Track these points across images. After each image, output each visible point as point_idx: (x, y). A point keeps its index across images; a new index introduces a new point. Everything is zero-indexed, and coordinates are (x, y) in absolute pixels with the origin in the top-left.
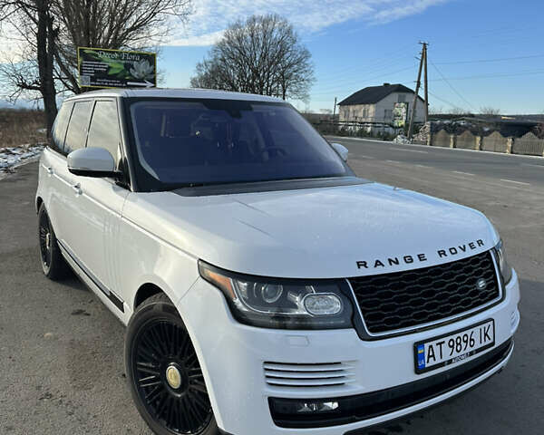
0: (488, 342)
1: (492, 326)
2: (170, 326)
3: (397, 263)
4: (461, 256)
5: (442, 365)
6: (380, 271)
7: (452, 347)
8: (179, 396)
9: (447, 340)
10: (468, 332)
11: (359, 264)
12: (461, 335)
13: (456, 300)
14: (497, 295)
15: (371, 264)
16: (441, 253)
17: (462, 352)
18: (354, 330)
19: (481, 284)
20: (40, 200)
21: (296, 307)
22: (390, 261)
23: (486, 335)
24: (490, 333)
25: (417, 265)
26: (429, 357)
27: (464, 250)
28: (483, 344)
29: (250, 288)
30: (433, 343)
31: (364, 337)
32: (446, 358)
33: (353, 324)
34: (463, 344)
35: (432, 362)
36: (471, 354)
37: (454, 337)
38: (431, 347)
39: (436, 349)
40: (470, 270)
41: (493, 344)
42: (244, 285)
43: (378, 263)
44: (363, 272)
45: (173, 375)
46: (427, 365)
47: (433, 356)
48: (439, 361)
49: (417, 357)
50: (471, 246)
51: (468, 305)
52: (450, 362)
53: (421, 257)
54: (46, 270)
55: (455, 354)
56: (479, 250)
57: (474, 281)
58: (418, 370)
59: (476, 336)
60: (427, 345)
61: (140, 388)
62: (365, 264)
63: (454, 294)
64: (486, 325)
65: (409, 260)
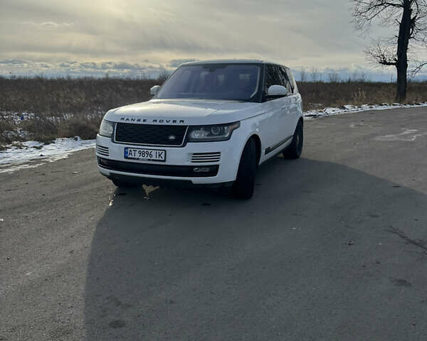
4: (165, 123)
7: (140, 153)
9: (138, 150)
10: (150, 151)
12: (145, 150)
13: (153, 139)
14: (181, 144)
16: (155, 120)
17: (145, 157)
19: (172, 137)
24: (162, 156)
25: (141, 122)
26: (130, 154)
27: (168, 122)
28: (158, 159)
30: (132, 150)
31: (113, 141)
32: (137, 157)
33: (112, 137)
37: (141, 150)
39: (133, 152)
40: (167, 130)
41: (164, 161)
46: (129, 157)
50: (174, 121)
51: (159, 142)
53: (145, 120)
55: (141, 157)
56: (177, 124)
57: (169, 135)
59: (154, 153)
60: (129, 149)
62: (123, 119)
64: (161, 151)
65: (139, 120)
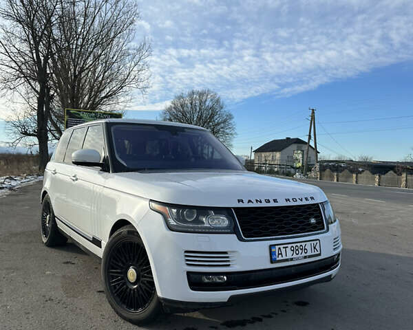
0: (316, 253)
1: (318, 244)
2: (131, 244)
3: (261, 202)
4: (299, 203)
5: (287, 260)
6: (251, 205)
7: (293, 250)
8: (135, 287)
9: (289, 246)
10: (303, 244)
11: (239, 201)
12: (299, 245)
13: (296, 226)
14: (323, 228)
15: (246, 201)
16: (287, 200)
17: (299, 255)
18: (235, 235)
19: (313, 221)
20: (45, 193)
21: (203, 223)
22: (257, 201)
23: (315, 248)
24: (317, 247)
25: (272, 204)
26: (279, 254)
27: (301, 200)
28: (313, 253)
29: (178, 212)
30: (281, 247)
31: (240, 239)
33: (234, 231)
34: (300, 251)
35: (280, 258)
36: (305, 257)
37: (294, 245)
38: (279, 248)
39: (283, 250)
40: (305, 212)
41: (320, 255)
42: (174, 211)
43: (250, 201)
44: (241, 205)
45: (132, 274)
46: (278, 259)
47: (281, 254)
48: (284, 257)
49: (271, 253)
50: (306, 199)
51: (303, 230)
52: (292, 259)
53: (275, 201)
54: (45, 240)
55: (295, 256)
56: (311, 202)
57: (308, 219)
58: (272, 261)
59: (308, 247)
60: (277, 247)
61: (110, 287)
62: (242, 201)
63: (295, 223)
64: (315, 242)
65: (268, 201)
